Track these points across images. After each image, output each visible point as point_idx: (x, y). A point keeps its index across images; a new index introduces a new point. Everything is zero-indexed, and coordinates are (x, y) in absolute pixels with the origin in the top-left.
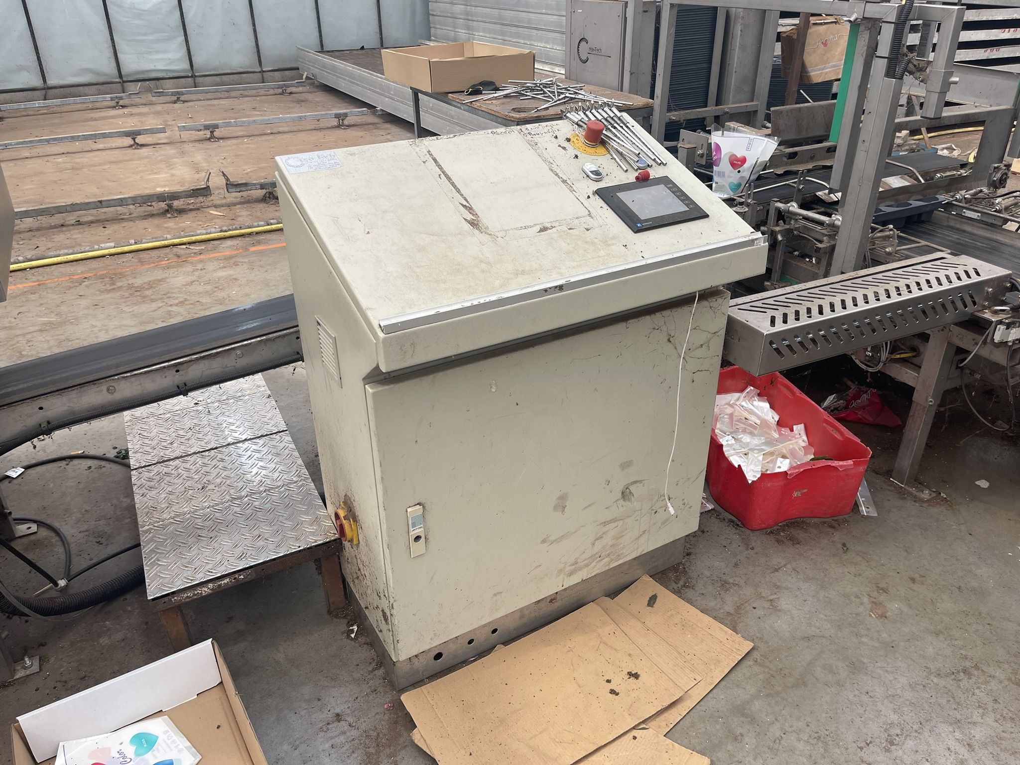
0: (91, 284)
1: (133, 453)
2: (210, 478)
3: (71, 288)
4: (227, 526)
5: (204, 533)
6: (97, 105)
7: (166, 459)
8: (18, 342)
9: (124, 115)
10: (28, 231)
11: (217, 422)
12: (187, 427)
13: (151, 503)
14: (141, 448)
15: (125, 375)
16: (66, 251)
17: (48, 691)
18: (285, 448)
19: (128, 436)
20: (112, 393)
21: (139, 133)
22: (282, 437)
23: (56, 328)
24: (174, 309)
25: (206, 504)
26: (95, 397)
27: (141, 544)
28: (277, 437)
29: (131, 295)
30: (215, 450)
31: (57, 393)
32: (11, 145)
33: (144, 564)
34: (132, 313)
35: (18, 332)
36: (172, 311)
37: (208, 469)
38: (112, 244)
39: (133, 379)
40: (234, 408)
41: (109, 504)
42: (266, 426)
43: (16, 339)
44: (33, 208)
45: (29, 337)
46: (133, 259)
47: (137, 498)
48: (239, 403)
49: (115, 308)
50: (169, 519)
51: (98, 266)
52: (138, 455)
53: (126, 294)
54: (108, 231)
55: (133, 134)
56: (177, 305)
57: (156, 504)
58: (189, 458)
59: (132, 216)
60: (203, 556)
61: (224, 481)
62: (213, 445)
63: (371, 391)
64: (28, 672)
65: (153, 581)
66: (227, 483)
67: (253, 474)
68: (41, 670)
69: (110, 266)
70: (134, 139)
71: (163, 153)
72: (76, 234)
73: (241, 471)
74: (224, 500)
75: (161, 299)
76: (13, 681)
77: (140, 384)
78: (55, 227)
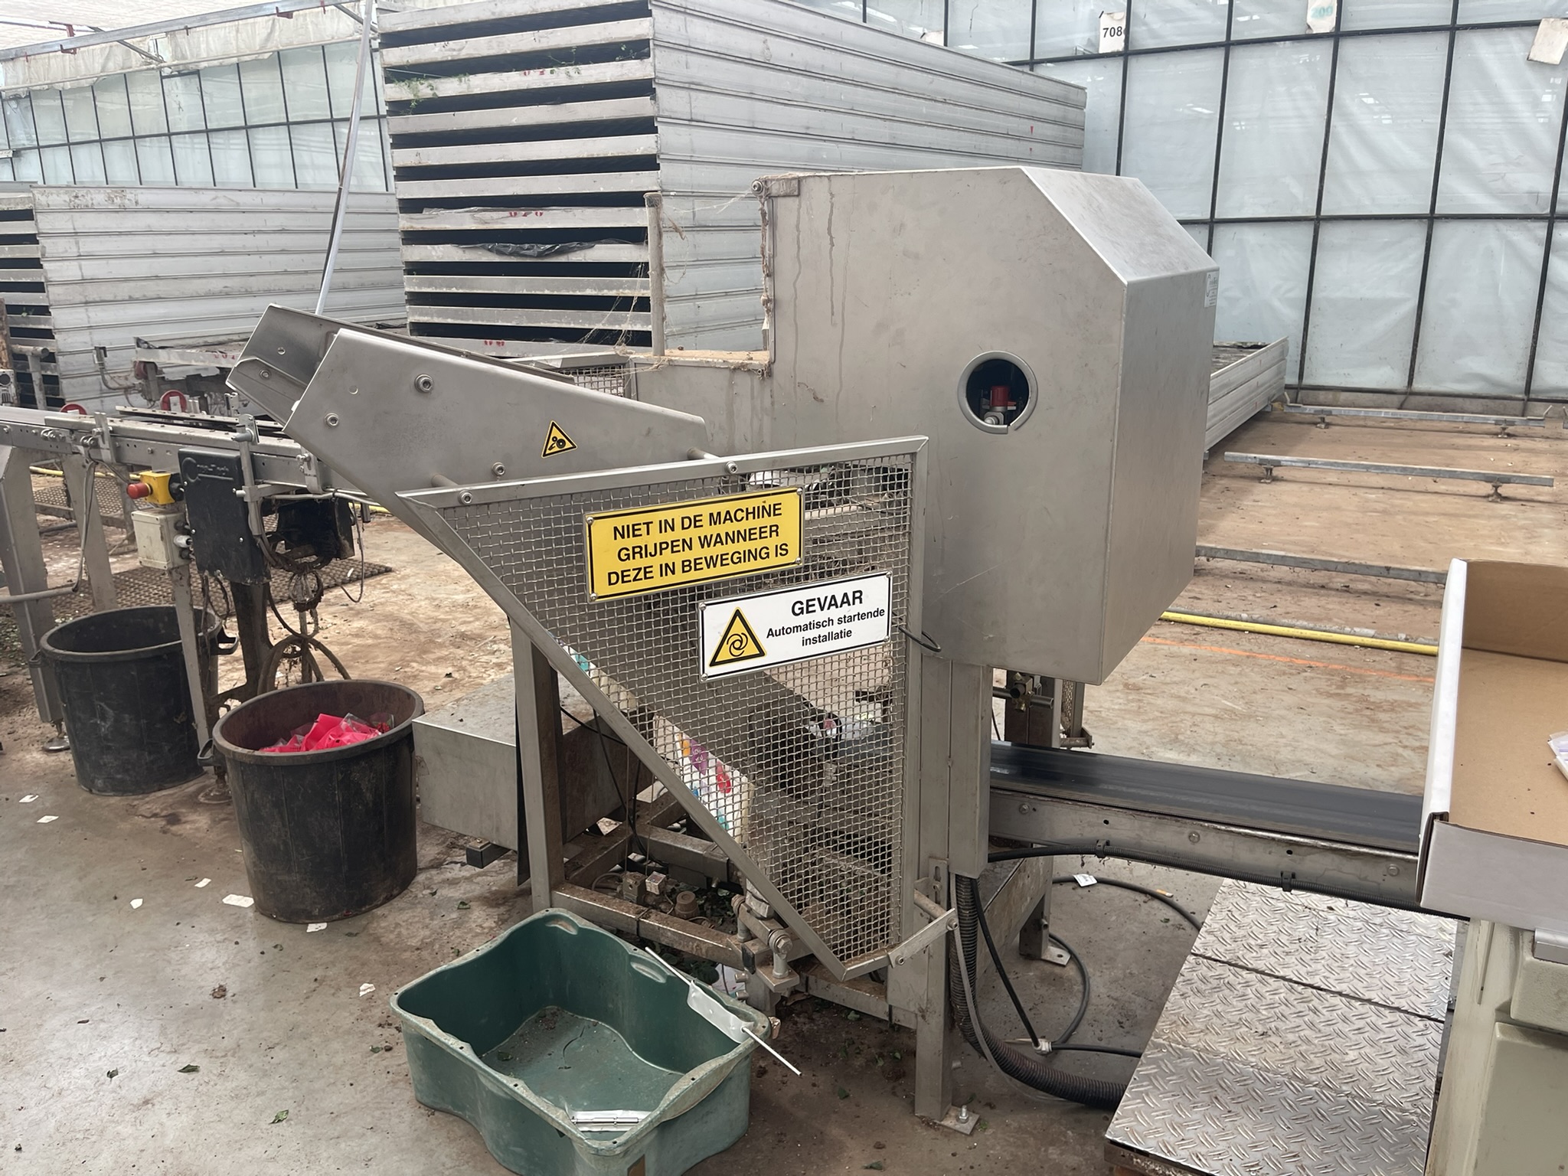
0: (1313, 678)
1: (1206, 931)
2: (1282, 1026)
3: (1284, 673)
4: (1261, 1110)
5: (1226, 1098)
6: (1472, 427)
7: (1241, 963)
8: (1182, 721)
9: (1505, 448)
10: (1276, 583)
11: (1343, 951)
12: (1296, 935)
13: (1184, 1012)
14: (1220, 930)
15: (1219, 827)
16: (1305, 623)
17: (962, 1166)
18: (1421, 1048)
19: (1214, 906)
20: (1194, 842)
21: (1507, 480)
22: (1427, 1029)
23: (1235, 720)
24: (1407, 753)
25: (1253, 1060)
26: (1170, 837)
27: (1142, 1057)
28: (1420, 1024)
29: (1357, 710)
30: (1314, 991)
31: (1131, 812)
32: (1316, 464)
33: (1129, 1086)
34: (1343, 737)
35: (1190, 708)
36: (1402, 756)
37: (1287, 1011)
38: (1372, 632)
39: (1227, 836)
40: (1383, 944)
41: (1161, 982)
42: (1413, 998)
43: (1182, 716)
44: (1293, 555)
45: (1198, 719)
46: (1390, 662)
47: (1174, 994)
48: (1395, 940)
49: (1324, 721)
50: (1193, 1048)
51: (1337, 656)
52: (1210, 938)
53: (1351, 708)
54: (1379, 612)
55: (1497, 481)
56: (1414, 749)
57: (1191, 1018)
58: (1271, 980)
59: (1428, 598)
60: (1204, 1129)
61: (1299, 1042)
62: (1316, 981)
63: (1498, 1035)
64: (958, 1127)
65: (1126, 1117)
66: (1300, 1048)
67: (1347, 1058)
68: (971, 1134)
69: (1353, 661)
70: (1496, 487)
71: (1532, 515)
72: (1333, 604)
73: (1332, 1042)
74: (1280, 1070)
75: (1398, 732)
76: (940, 1125)
77: (1233, 847)
78: (1313, 586)
